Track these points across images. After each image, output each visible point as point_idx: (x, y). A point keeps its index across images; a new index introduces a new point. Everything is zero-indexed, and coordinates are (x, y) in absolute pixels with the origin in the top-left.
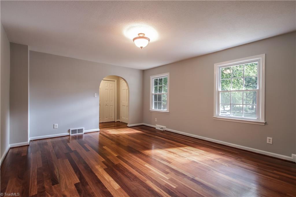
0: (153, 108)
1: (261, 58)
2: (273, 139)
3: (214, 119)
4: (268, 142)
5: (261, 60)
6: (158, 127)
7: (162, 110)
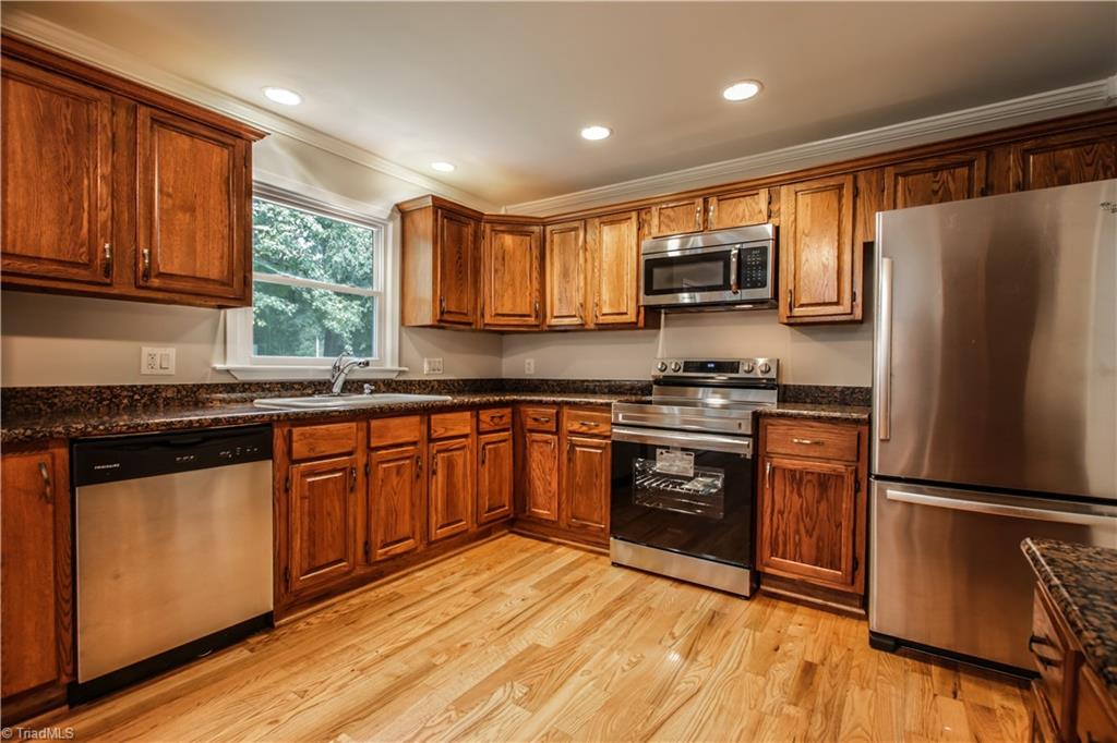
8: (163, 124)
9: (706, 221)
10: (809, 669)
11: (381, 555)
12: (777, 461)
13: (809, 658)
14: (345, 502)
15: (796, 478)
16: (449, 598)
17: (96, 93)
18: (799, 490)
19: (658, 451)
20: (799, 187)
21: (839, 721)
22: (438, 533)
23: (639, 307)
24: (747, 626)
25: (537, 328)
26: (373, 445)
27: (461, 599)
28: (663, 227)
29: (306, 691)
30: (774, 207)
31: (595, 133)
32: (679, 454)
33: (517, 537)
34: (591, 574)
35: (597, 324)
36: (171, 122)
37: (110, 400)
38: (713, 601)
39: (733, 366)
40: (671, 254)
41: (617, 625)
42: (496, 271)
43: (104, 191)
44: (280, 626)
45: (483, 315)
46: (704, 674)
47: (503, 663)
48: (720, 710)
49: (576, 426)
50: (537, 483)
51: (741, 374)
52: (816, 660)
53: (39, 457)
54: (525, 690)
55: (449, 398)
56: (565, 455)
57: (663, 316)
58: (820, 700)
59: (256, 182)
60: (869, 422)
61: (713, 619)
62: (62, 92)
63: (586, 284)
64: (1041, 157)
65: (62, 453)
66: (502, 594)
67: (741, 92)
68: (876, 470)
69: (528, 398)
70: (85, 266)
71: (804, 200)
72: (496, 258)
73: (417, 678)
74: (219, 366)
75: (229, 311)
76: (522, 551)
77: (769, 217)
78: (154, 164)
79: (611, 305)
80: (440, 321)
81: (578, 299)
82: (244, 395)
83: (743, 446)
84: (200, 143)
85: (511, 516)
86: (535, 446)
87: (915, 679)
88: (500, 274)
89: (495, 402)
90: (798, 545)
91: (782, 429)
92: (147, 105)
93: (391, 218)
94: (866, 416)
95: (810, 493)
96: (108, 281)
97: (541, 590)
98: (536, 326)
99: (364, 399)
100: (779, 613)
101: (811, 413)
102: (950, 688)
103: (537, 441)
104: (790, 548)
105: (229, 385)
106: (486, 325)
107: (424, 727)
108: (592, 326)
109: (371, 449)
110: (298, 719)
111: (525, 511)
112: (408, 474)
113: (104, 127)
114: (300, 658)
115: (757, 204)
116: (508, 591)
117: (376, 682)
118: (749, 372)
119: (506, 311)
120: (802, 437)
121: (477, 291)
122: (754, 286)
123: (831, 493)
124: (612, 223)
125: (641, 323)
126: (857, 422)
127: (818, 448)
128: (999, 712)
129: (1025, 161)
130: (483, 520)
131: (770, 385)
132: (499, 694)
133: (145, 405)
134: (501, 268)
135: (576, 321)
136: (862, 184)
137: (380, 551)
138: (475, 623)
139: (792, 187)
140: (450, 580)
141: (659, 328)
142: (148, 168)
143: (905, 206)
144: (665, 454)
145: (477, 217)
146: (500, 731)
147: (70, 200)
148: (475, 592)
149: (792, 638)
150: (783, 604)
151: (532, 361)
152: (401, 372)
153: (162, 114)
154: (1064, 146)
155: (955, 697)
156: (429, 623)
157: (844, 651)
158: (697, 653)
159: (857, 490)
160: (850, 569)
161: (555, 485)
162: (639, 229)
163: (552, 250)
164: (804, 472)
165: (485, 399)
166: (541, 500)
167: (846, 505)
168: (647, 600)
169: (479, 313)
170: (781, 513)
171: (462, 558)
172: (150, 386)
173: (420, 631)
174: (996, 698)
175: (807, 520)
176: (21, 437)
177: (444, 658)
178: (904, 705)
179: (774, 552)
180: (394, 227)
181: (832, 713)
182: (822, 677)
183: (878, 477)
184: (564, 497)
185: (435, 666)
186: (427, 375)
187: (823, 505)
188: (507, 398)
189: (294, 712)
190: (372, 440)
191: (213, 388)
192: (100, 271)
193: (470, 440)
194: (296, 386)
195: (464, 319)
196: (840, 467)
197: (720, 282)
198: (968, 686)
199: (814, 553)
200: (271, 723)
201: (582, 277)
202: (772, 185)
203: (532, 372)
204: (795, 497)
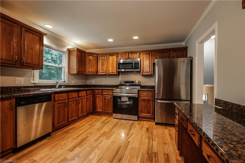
8: (27, 31)
9: (129, 57)
10: (148, 129)
11: (70, 120)
12: (141, 98)
13: (147, 127)
14: (64, 109)
15: (144, 100)
16: (85, 126)
17: (14, 24)
18: (145, 102)
19: (122, 97)
20: (144, 53)
21: (153, 134)
22: (80, 115)
23: (117, 71)
24: (138, 124)
25: (96, 75)
26: (69, 98)
27: (88, 126)
28: (121, 57)
29: (65, 143)
30: (140, 56)
31: (111, 40)
32: (125, 97)
33: (93, 116)
34: (110, 120)
35: (109, 74)
36: (29, 31)
37: (10, 90)
38: (132, 122)
39: (133, 82)
40: (121, 62)
41: (117, 127)
42: (88, 63)
43: (16, 45)
44: (52, 135)
45: (86, 72)
46: (133, 131)
47: (100, 134)
48: (137, 135)
49: (106, 93)
50: (98, 104)
51: (134, 84)
52: (148, 127)
53: (11, 101)
54: (106, 137)
55: (82, 88)
56: (104, 99)
57: (120, 73)
58: (150, 132)
59: (44, 44)
60: (155, 91)
61: (132, 124)
62: (8, 24)
63: (106, 66)
64: (175, 53)
65: (14, 100)
66: (95, 125)
67: (136, 38)
68: (156, 98)
69: (96, 88)
70: (12, 61)
71: (144, 55)
72: (88, 61)
73: (86, 138)
74: (33, 82)
75: (34, 70)
76: (95, 118)
77: (139, 57)
78: (25, 40)
79: (112, 71)
80: (78, 73)
81: (105, 69)
82: (37, 88)
83: (136, 95)
84: (34, 36)
85: (92, 112)
86: (97, 97)
87: (161, 128)
88: (89, 64)
89: (90, 89)
90: (145, 111)
91: (142, 92)
92: (24, 27)
93: (67, 51)
94: (154, 90)
95: (146, 102)
96: (16, 64)
97: (102, 123)
98: (96, 74)
99: (62, 89)
100: (142, 122)
101: (146, 90)
102: (166, 128)
103: (98, 97)
104: (143, 112)
105: (34, 86)
106: (86, 74)
107: (91, 145)
109: (68, 99)
110: (66, 147)
111: (95, 110)
112: (75, 103)
113: (16, 32)
114: (60, 139)
115: (137, 55)
116: (96, 124)
117: (79, 140)
118: (135, 83)
119: (90, 71)
120: (145, 94)
121: (85, 67)
122: (137, 69)
123: (149, 102)
124: (112, 56)
125: (117, 74)
126: (153, 91)
127: (147, 95)
128: (172, 130)
129: (173, 53)
130: (88, 113)
131: (139, 85)
132: (102, 139)
133: (17, 91)
134: (89, 63)
135: (105, 74)
136: (153, 54)
137: (70, 119)
138: (92, 130)
139: (143, 53)
140: (84, 124)
141: (119, 75)
142: (24, 41)
143: (159, 59)
144: (123, 98)
145: (85, 52)
146: (104, 143)
147: (9, 47)
148: (90, 125)
149: (144, 125)
150: (142, 121)
151: (94, 81)
152: (68, 83)
153: (27, 29)
154: (178, 52)
155: (166, 129)
156: (83, 131)
157: (152, 126)
158: (131, 129)
159: (153, 101)
160: (152, 114)
161: (101, 105)
162: (117, 57)
163: (99, 60)
164: (146, 99)
165: (88, 89)
166: (98, 108)
167: (151, 104)
168: (121, 123)
169: (85, 71)
170: (142, 106)
171: (84, 120)
172: (18, 86)
173: (82, 132)
174: (171, 128)
175: (146, 107)
176: (8, 97)
177: (89, 135)
178: (160, 131)
179: (141, 113)
180: (67, 53)
181: (152, 133)
182: (150, 129)
183: (156, 99)
184: (103, 107)
185: (88, 137)
186: (73, 84)
187: (148, 104)
188: (92, 88)
189: (65, 146)
190: (69, 97)
191: (31, 87)
192: (14, 62)
193: (85, 97)
194: (48, 86)
195: (82, 73)
196: (151, 98)
197: (131, 68)
198: (168, 128)
199: (147, 112)
200: (61, 149)
201: (106, 65)
202: (140, 52)
203: (94, 83)
204: (144, 103)
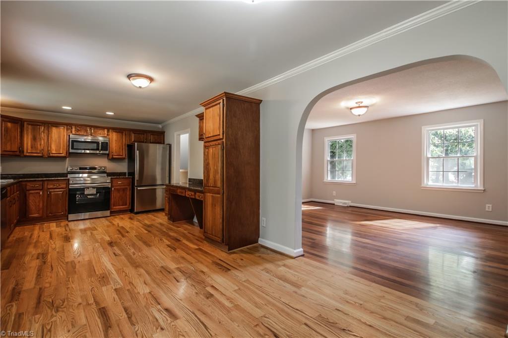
0: (329, 178)
1: (479, 123)
2: (492, 206)
3: (422, 188)
4: (487, 210)
5: (479, 126)
6: (338, 202)
7: (336, 179)
9: (90, 133)
12: (115, 187)
19: (85, 189)
20: (114, 131)
23: (67, 152)
28: (76, 132)
30: (108, 134)
32: (92, 189)
35: (49, 156)
50: (32, 206)
56: (46, 196)
60: (134, 178)
63: (44, 143)
68: (136, 185)
69: (28, 179)
71: (114, 134)
72: (4, 131)
79: (56, 151)
81: (40, 148)
83: (108, 185)
86: (31, 195)
90: (119, 203)
91: (116, 181)
95: (121, 192)
98: (19, 155)
108: (46, 156)
111: (26, 217)
115: (104, 132)
119: (8, 150)
120: (120, 182)
122: (105, 150)
123: (125, 192)
124: (56, 127)
125: (67, 157)
126: (131, 178)
127: (123, 184)
135: (41, 155)
144: (88, 190)
150: (116, 215)
160: (128, 204)
161: (41, 206)
162: (67, 130)
163: (27, 131)
164: (120, 189)
166: (34, 212)
167: (127, 194)
170: (115, 197)
175: (121, 198)
179: (114, 206)
184: (45, 209)
187: (123, 194)
196: (127, 187)
197: (96, 148)
199: (122, 204)
202: (108, 129)
204: (119, 194)
